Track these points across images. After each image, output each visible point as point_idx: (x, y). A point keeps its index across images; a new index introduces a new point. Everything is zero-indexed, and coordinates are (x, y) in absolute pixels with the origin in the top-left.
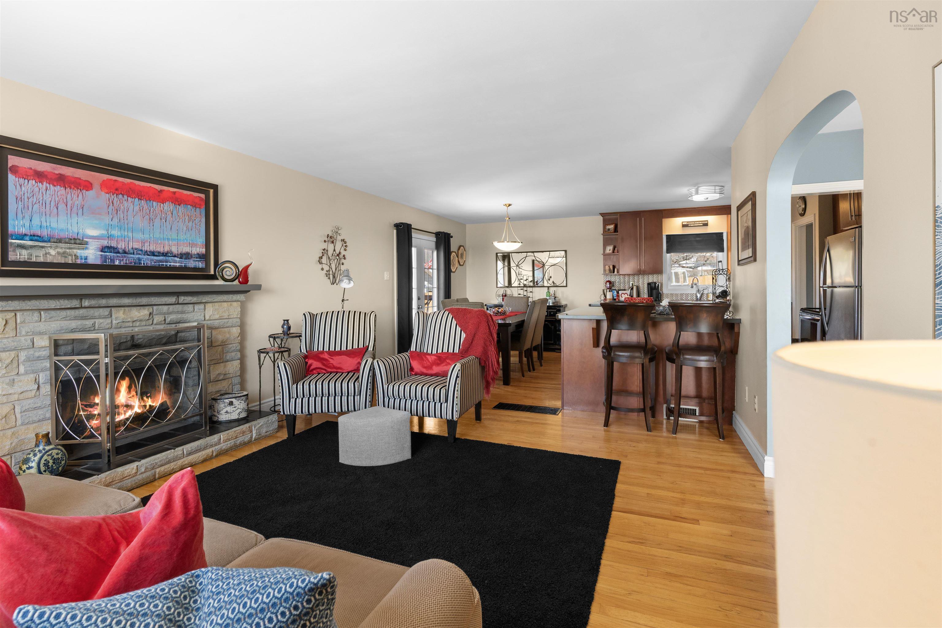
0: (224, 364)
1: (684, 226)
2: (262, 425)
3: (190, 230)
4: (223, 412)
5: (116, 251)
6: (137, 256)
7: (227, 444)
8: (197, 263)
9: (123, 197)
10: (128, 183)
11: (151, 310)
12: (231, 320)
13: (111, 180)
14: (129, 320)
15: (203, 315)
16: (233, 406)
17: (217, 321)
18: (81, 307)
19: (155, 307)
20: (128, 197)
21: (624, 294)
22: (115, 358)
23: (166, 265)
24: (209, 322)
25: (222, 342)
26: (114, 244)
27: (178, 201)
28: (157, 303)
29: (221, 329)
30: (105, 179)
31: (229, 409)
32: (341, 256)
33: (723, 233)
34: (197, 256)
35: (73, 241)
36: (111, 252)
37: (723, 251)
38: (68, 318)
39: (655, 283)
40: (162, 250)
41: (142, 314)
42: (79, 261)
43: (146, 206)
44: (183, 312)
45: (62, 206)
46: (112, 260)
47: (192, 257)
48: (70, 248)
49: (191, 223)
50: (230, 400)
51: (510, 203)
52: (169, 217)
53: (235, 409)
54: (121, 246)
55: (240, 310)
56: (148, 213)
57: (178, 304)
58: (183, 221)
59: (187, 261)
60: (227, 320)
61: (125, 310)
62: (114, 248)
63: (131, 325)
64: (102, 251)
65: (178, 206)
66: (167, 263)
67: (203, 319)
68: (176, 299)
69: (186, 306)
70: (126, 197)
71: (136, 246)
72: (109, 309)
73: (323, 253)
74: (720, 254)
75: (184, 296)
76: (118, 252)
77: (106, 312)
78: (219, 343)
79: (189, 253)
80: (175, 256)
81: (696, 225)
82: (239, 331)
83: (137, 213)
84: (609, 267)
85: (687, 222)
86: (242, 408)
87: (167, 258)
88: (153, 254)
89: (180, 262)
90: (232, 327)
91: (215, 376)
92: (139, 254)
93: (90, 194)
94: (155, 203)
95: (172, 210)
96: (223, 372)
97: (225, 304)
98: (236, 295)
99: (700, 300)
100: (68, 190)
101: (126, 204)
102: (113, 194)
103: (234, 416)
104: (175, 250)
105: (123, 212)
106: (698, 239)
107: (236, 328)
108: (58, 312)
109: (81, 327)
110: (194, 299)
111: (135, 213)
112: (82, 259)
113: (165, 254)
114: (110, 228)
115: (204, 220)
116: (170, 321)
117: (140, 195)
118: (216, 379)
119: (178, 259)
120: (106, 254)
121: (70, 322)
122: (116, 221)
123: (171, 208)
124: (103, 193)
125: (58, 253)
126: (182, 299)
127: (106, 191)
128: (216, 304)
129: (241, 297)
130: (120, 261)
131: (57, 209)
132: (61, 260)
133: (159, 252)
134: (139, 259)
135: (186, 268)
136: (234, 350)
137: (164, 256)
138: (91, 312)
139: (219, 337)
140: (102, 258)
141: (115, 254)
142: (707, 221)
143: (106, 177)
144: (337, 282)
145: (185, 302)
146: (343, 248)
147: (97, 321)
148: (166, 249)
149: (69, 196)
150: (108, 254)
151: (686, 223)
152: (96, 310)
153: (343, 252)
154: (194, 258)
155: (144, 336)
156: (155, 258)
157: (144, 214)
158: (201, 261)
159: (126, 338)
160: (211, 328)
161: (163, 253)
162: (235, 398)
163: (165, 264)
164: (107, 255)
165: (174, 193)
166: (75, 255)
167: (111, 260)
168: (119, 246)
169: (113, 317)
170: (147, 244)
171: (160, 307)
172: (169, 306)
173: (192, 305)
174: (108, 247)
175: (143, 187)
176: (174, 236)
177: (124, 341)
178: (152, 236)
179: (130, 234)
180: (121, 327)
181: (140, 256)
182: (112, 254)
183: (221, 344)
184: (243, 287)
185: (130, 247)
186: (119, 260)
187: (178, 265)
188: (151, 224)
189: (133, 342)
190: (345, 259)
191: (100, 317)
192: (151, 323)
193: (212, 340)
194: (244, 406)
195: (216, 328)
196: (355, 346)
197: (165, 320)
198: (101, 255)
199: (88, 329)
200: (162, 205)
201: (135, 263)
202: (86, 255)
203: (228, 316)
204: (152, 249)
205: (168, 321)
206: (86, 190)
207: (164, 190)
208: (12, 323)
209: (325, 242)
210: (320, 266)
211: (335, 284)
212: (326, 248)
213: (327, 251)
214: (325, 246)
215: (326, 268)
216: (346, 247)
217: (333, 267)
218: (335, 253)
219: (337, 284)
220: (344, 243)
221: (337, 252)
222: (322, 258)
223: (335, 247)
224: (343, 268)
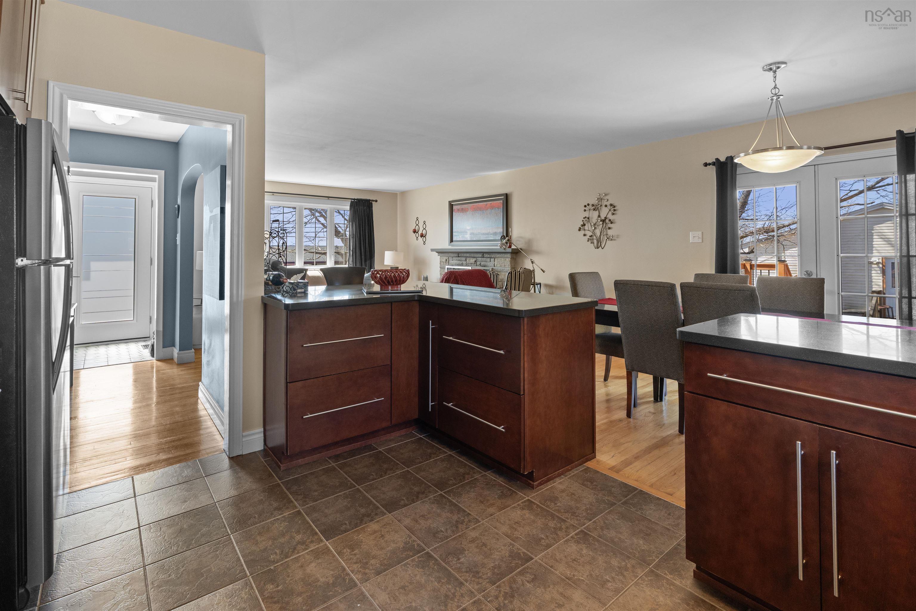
3: (496, 221)
5: (474, 234)
9: (476, 212)
10: (477, 205)
11: (476, 260)
12: (506, 268)
13: (472, 206)
14: (470, 263)
15: (493, 264)
17: (500, 268)
18: (459, 257)
19: (477, 258)
27: (493, 207)
29: (501, 273)
32: (607, 221)
34: (499, 233)
35: (464, 232)
43: (482, 214)
44: (486, 262)
45: (462, 220)
46: (473, 239)
48: (464, 235)
52: (489, 216)
54: (475, 232)
57: (484, 257)
58: (494, 217)
59: (496, 237)
60: (504, 268)
61: (469, 259)
64: (470, 235)
65: (492, 210)
67: (494, 266)
68: (483, 255)
69: (487, 259)
75: (486, 254)
77: (464, 259)
79: (496, 232)
80: (492, 235)
87: (488, 236)
90: (506, 272)
92: (480, 235)
94: (485, 211)
95: (489, 213)
97: (502, 259)
98: (506, 254)
100: (463, 213)
101: (476, 215)
102: (473, 212)
104: (491, 232)
105: (476, 218)
108: (455, 258)
109: (459, 264)
110: (489, 256)
111: (479, 218)
113: (488, 234)
114: (472, 226)
115: (502, 214)
117: (480, 209)
121: (457, 261)
122: (474, 222)
125: (461, 237)
127: (471, 211)
128: (499, 259)
129: (509, 255)
132: (462, 239)
135: (495, 240)
141: (474, 236)
145: (486, 257)
146: (610, 213)
148: (489, 232)
149: (463, 216)
150: (472, 236)
152: (462, 258)
153: (610, 216)
154: (498, 235)
156: (484, 236)
157: (482, 218)
163: (488, 238)
166: (465, 237)
170: (482, 230)
171: (479, 258)
172: (481, 258)
173: (489, 259)
174: (472, 233)
175: (482, 205)
176: (491, 225)
178: (484, 226)
179: (477, 227)
180: (469, 266)
184: (510, 250)
185: (478, 232)
187: (493, 239)
188: (484, 221)
190: (612, 223)
192: (476, 265)
197: (480, 264)
198: (470, 237)
201: (479, 239)
202: (467, 237)
204: (484, 232)
206: (467, 213)
208: (448, 260)
209: (585, 210)
210: (582, 232)
211: (600, 248)
212: (587, 216)
213: (588, 218)
214: (586, 214)
215: (589, 234)
216: (615, 210)
217: (598, 232)
218: (600, 218)
219: (603, 247)
220: (612, 207)
221: (603, 218)
222: (584, 225)
223: (599, 213)
224: (610, 232)
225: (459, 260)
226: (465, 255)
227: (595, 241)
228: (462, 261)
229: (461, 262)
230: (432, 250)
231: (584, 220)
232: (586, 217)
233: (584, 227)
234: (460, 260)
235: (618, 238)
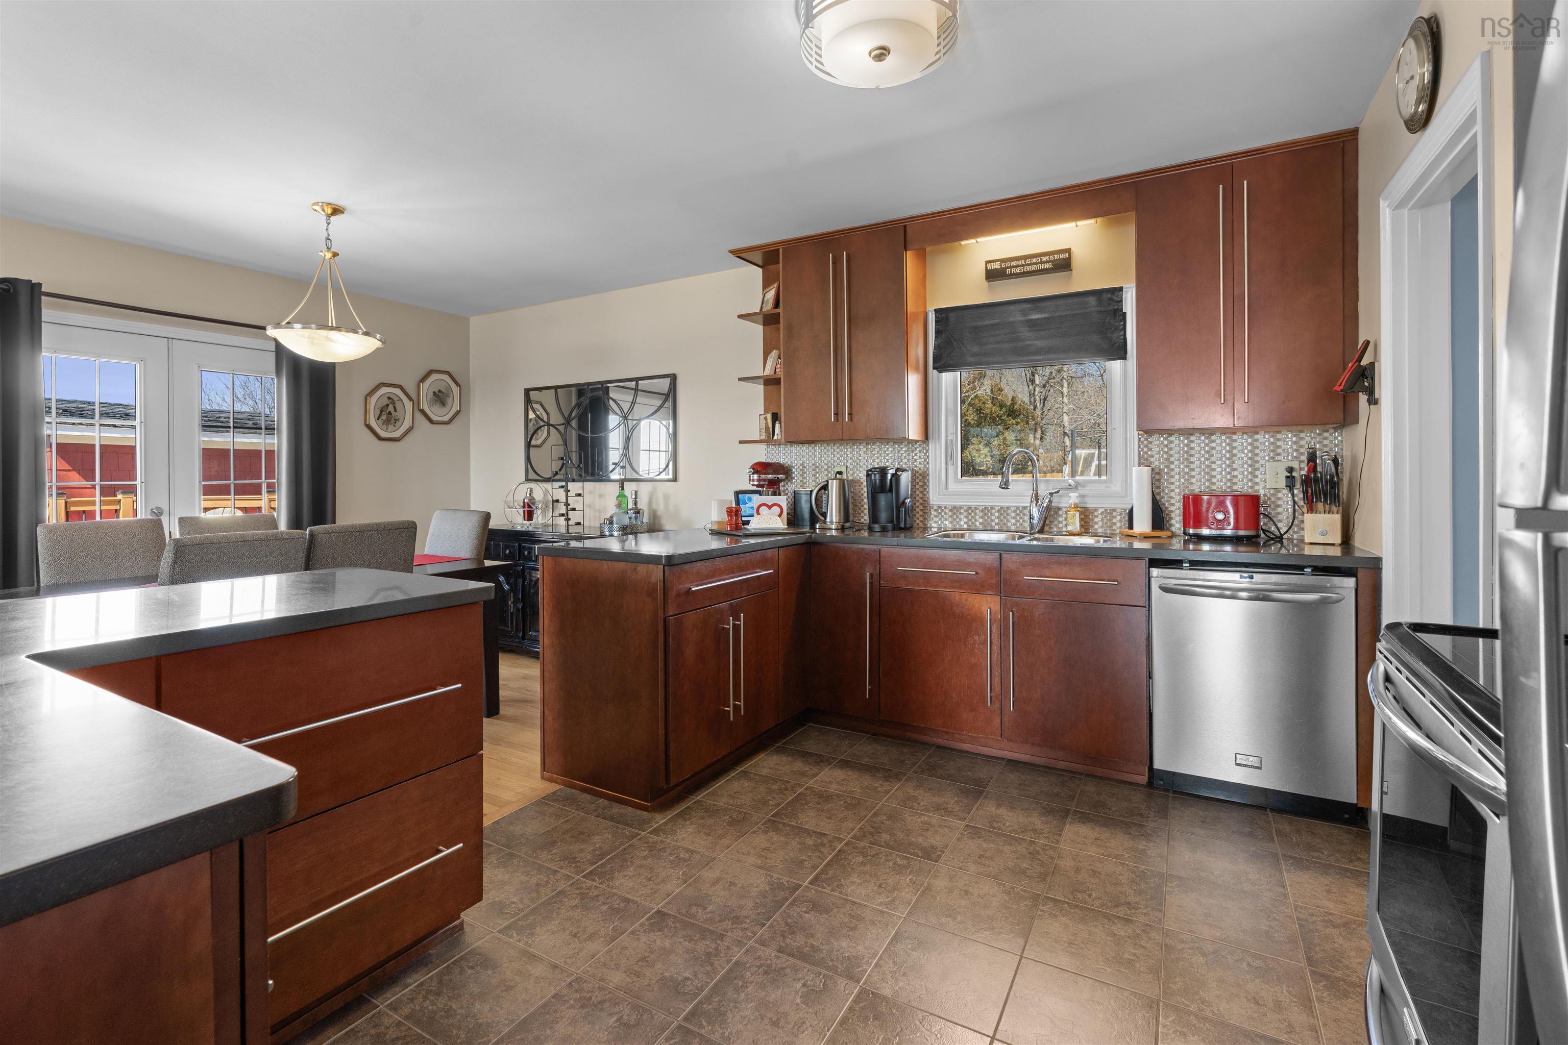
1: (993, 275)
21: (770, 507)
33: (1121, 289)
37: (1124, 357)
39: (883, 471)
51: (341, 202)
74: (1116, 366)
81: (1029, 268)
84: (766, 419)
85: (1002, 261)
99: (1041, 531)
106: (1035, 316)
142: (1068, 251)
151: (997, 266)
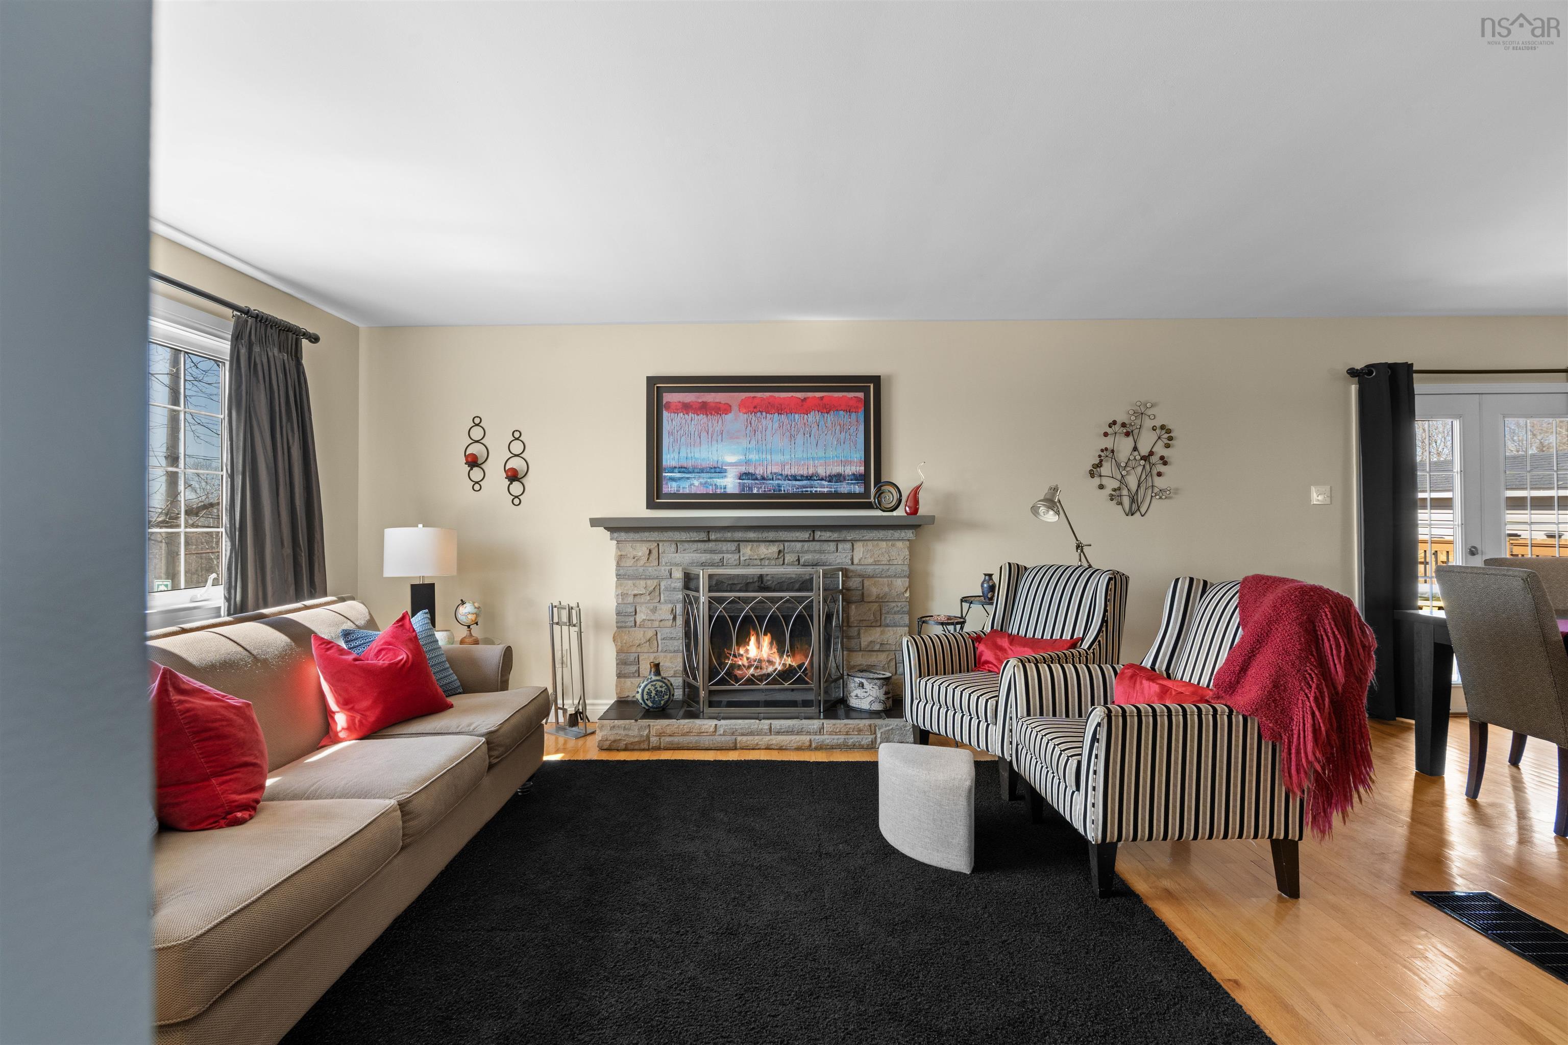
0: (882, 629)
2: (892, 729)
3: (842, 443)
4: (853, 694)
5: (754, 477)
6: (777, 482)
7: (834, 739)
8: (852, 486)
9: (762, 414)
10: (767, 398)
11: (781, 547)
12: (894, 567)
13: (749, 398)
14: (756, 557)
15: (850, 557)
16: (864, 690)
17: (872, 567)
18: (709, 540)
19: (786, 544)
20: (766, 413)
22: (709, 597)
23: (811, 491)
24: (859, 567)
25: (878, 596)
26: (752, 470)
27: (825, 408)
28: (786, 539)
29: (877, 579)
30: (744, 398)
31: (859, 692)
32: (1154, 459)
34: (853, 477)
35: (713, 470)
36: (749, 479)
38: (699, 551)
40: (805, 473)
41: (770, 551)
42: (718, 491)
43: (786, 421)
44: (821, 552)
45: (704, 434)
46: (751, 488)
47: (845, 479)
48: (711, 478)
49: (843, 434)
50: (861, 680)
52: (814, 430)
53: (866, 695)
54: (759, 471)
55: (908, 553)
56: (789, 428)
57: (814, 540)
58: (833, 433)
59: (838, 485)
60: (887, 567)
61: (753, 545)
62: (752, 474)
63: (759, 564)
64: (740, 479)
65: (826, 415)
66: (812, 489)
67: (850, 562)
68: (810, 534)
69: (826, 544)
70: (764, 414)
71: (774, 471)
72: (736, 544)
73: (1100, 456)
75: (821, 531)
76: (757, 479)
77: (732, 546)
78: (873, 598)
79: (841, 475)
80: (822, 479)
82: (907, 584)
83: (776, 430)
86: (875, 696)
87: (812, 482)
88: (795, 478)
89: (829, 486)
90: (895, 576)
91: (866, 643)
92: (779, 479)
93: (729, 417)
94: (797, 416)
95: (818, 421)
96: (879, 640)
97: (883, 544)
98: (899, 531)
100: (709, 416)
101: (764, 422)
102: (751, 414)
103: (864, 704)
104: (822, 472)
105: (761, 433)
107: (903, 579)
108: (691, 544)
109: (709, 561)
110: (835, 536)
111: (774, 431)
112: (721, 488)
113: (809, 478)
114: (747, 452)
115: (862, 428)
116: (805, 562)
117: (780, 409)
118: (869, 648)
119: (827, 483)
120: (744, 481)
121: (701, 555)
122: (754, 442)
123: (817, 418)
124: (741, 414)
125: (701, 483)
126: (818, 534)
127: (744, 411)
128: (870, 543)
129: (909, 534)
130: (759, 488)
131: (700, 438)
132: (702, 490)
133: (802, 476)
134: (779, 486)
135: (837, 495)
136: (899, 611)
137: (809, 480)
138: (720, 546)
139: (874, 590)
140: (740, 486)
141: (753, 481)
143: (744, 395)
144: (1143, 510)
145: (823, 538)
146: (1160, 443)
147: (725, 556)
148: (811, 471)
149: (710, 424)
150: (746, 481)
152: (725, 543)
153: (1160, 450)
154: (848, 480)
155: (773, 577)
156: (797, 483)
157: (784, 431)
158: (858, 483)
159: (753, 578)
160: (863, 576)
161: (807, 477)
162: (867, 679)
163: (809, 489)
164: (745, 483)
165: (822, 398)
166: (715, 485)
167: (749, 488)
168: (757, 472)
169: (741, 553)
170: (787, 467)
171: (793, 543)
172: (804, 543)
173: (834, 543)
174: (745, 473)
175: (784, 398)
176: (821, 454)
177: (751, 581)
178: (793, 456)
179: (769, 457)
180: (749, 565)
181: (779, 482)
182: (750, 481)
183: (877, 600)
184: (913, 520)
185: (769, 472)
186: (757, 487)
187: (826, 490)
188: (793, 442)
189: (762, 583)
190: (1165, 463)
191: (728, 552)
192: (781, 563)
193: (863, 594)
194: (878, 694)
195: (869, 577)
196: (1067, 635)
197: (799, 560)
198: (739, 483)
199: (716, 564)
200: (806, 416)
201: (774, 491)
202: (725, 484)
203: (889, 561)
204: (793, 473)
205: (802, 561)
206: (726, 414)
207: (808, 398)
208: (655, 553)
209: (1106, 434)
210: (1096, 481)
211: (1138, 514)
212: (1110, 447)
213: (1113, 451)
214: (1108, 443)
215: (1112, 484)
216: (1170, 438)
217: (1132, 482)
218: (1136, 453)
219: (1143, 514)
220: (1164, 432)
221: (1144, 451)
222: (1099, 465)
223: (1135, 443)
224: (1159, 482)
225: (705, 551)
226: (739, 535)
227: (1126, 501)
228: (721, 552)
229: (717, 557)
230: (595, 522)
231: (1102, 454)
232: (1106, 449)
233: (1098, 469)
234: (712, 552)
235: (1176, 493)
